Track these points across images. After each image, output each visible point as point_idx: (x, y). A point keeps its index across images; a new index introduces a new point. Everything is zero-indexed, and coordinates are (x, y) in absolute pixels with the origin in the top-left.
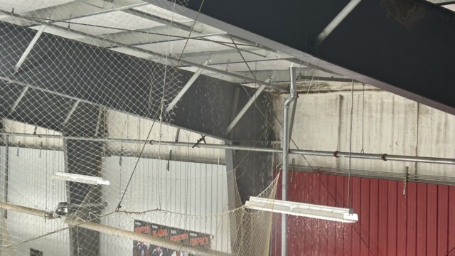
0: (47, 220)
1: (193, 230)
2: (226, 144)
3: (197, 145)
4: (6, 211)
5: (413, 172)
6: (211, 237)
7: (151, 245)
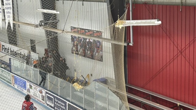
0: (36, 28)
1: (94, 30)
4: (19, 25)
5: (185, 2)
6: (102, 32)
7: (78, 37)
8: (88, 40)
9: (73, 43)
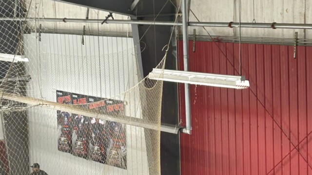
1: (109, 97)
2: (132, 20)
3: (105, 21)
5: (302, 37)
6: (125, 103)
7: (73, 114)
8: (93, 121)
9: (60, 127)
